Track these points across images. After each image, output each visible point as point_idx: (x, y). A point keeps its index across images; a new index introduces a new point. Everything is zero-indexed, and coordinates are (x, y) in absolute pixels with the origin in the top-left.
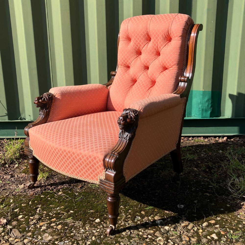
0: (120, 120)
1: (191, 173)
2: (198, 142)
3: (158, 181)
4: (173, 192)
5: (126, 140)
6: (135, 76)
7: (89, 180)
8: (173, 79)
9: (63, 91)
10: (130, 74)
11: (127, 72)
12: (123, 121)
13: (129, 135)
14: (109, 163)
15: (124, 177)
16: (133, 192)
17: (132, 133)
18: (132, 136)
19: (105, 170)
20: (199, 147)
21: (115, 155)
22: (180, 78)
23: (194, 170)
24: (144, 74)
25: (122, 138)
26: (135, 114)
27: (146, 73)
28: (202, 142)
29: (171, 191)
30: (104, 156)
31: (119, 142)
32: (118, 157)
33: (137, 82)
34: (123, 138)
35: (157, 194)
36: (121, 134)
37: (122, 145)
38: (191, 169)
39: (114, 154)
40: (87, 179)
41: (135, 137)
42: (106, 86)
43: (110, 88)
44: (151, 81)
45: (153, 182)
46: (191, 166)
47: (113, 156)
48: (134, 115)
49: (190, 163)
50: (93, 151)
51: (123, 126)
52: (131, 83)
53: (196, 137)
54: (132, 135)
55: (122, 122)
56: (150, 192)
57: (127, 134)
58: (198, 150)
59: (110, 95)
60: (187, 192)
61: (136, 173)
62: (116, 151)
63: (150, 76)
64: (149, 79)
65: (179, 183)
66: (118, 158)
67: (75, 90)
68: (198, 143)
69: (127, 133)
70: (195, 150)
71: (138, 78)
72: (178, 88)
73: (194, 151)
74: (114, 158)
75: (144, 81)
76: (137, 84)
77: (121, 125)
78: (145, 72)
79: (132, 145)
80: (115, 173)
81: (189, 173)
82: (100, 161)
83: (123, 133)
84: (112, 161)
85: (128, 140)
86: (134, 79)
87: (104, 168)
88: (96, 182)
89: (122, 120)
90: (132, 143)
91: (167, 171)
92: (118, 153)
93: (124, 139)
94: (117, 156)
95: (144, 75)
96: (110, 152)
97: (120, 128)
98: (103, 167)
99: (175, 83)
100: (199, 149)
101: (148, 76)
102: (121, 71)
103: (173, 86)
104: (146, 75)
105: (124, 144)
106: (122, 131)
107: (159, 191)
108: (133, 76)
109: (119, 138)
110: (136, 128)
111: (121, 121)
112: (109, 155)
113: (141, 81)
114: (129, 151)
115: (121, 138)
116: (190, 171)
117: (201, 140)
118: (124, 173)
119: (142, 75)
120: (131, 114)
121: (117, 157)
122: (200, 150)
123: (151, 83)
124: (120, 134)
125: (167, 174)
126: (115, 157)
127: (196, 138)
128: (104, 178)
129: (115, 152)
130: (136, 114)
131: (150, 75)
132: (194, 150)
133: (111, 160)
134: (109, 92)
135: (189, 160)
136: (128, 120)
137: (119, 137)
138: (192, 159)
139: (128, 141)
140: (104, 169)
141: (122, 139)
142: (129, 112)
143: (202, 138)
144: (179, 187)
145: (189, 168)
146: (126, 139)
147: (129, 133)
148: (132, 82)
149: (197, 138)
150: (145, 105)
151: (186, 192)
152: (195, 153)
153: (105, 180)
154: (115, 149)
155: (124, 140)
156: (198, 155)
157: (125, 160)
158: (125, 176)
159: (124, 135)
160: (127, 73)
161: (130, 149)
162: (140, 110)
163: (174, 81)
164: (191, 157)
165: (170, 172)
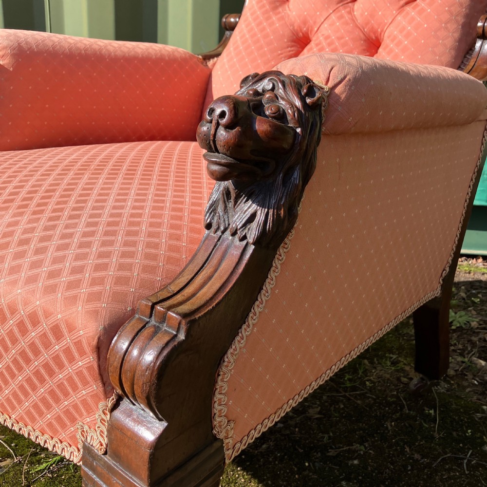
0: (214, 122)
1: (466, 375)
2: (469, 273)
3: (359, 402)
4: (417, 456)
5: (244, 242)
6: (305, 22)
7: (38, 433)
8: (455, 26)
9: (27, 43)
10: (289, 16)
11: (280, 9)
12: (229, 127)
13: (260, 217)
14: (126, 366)
15: (215, 438)
16: (264, 446)
17: (278, 209)
18: (277, 221)
19: (110, 404)
20: (477, 289)
21: (165, 327)
22: (480, 24)
23: (476, 364)
24: (339, 14)
25: (223, 232)
26: (303, 99)
27: (348, 9)
28: (483, 274)
29: (407, 449)
30: (101, 327)
31: (202, 251)
32: (182, 337)
33: (312, 44)
34: (225, 229)
35: (356, 462)
36: (220, 209)
37: (216, 271)
38: (466, 360)
39: (163, 318)
40: (29, 427)
41: (293, 231)
42: (200, 57)
43: (214, 64)
44: (365, 41)
45: (342, 406)
46: (466, 352)
47: (157, 330)
48: (298, 103)
49: (458, 337)
50: (50, 290)
51: (229, 160)
52: (289, 49)
53: (463, 258)
54: (278, 215)
55: (222, 133)
56: (332, 453)
57: (251, 211)
58: (476, 296)
59: (214, 86)
60: (469, 461)
61: (285, 407)
62: (179, 298)
63: (360, 21)
64: (357, 32)
65: (435, 416)
66: (181, 343)
67: (78, 49)
68: (472, 274)
69: (250, 202)
70: (469, 297)
71: (316, 29)
72: (472, 64)
73: (464, 299)
74: (161, 340)
75: (339, 39)
76: (311, 49)
77: (217, 151)
78: (345, 8)
79: (272, 274)
80: (160, 426)
81: (462, 375)
82: (82, 353)
83: (231, 205)
84: (149, 357)
85: (251, 241)
86: (301, 34)
87: (101, 389)
88: (69, 449)
89: (224, 121)
90: (276, 263)
91: (389, 363)
92: (185, 316)
93: (234, 234)
94: (178, 331)
95: (341, 17)
96: (144, 302)
97: (215, 168)
98: (96, 387)
99: (460, 41)
100: (479, 293)
101: (353, 20)
102: (256, 8)
103: (453, 52)
104: (347, 17)
105: (227, 265)
106: (227, 193)
107: (362, 448)
108: (298, 22)
109: (207, 232)
110: (306, 178)
111: (218, 124)
112: (134, 321)
113: (327, 37)
114: (257, 303)
115: (216, 232)
116: (464, 368)
117: (477, 267)
118: (218, 419)
119: (333, 17)
120: (283, 99)
121: (176, 336)
122: (480, 295)
123: (364, 47)
124: (213, 208)
125: (388, 376)
126: (167, 339)
127: (462, 261)
128: (101, 445)
129: (169, 308)
130: (308, 101)
131: (362, 15)
132: (463, 295)
133: (142, 352)
134: (209, 77)
135: (453, 327)
136: (261, 126)
137: (209, 226)
138: (464, 326)
139: (252, 248)
140: (102, 396)
141: (219, 233)
142: (273, 89)
143: (480, 260)
144: (436, 435)
145: (460, 359)
146: (244, 238)
147: (262, 205)
148: (293, 44)
149: (466, 260)
150: (362, 67)
151: (463, 459)
152: (469, 307)
153: (105, 453)
154: (174, 288)
155: (232, 241)
156: (478, 314)
157: (230, 351)
158: (221, 436)
159: (233, 216)
160: (279, 13)
161: (263, 292)
162: (330, 84)
163: (457, 35)
164: (460, 319)
165: (397, 371)
